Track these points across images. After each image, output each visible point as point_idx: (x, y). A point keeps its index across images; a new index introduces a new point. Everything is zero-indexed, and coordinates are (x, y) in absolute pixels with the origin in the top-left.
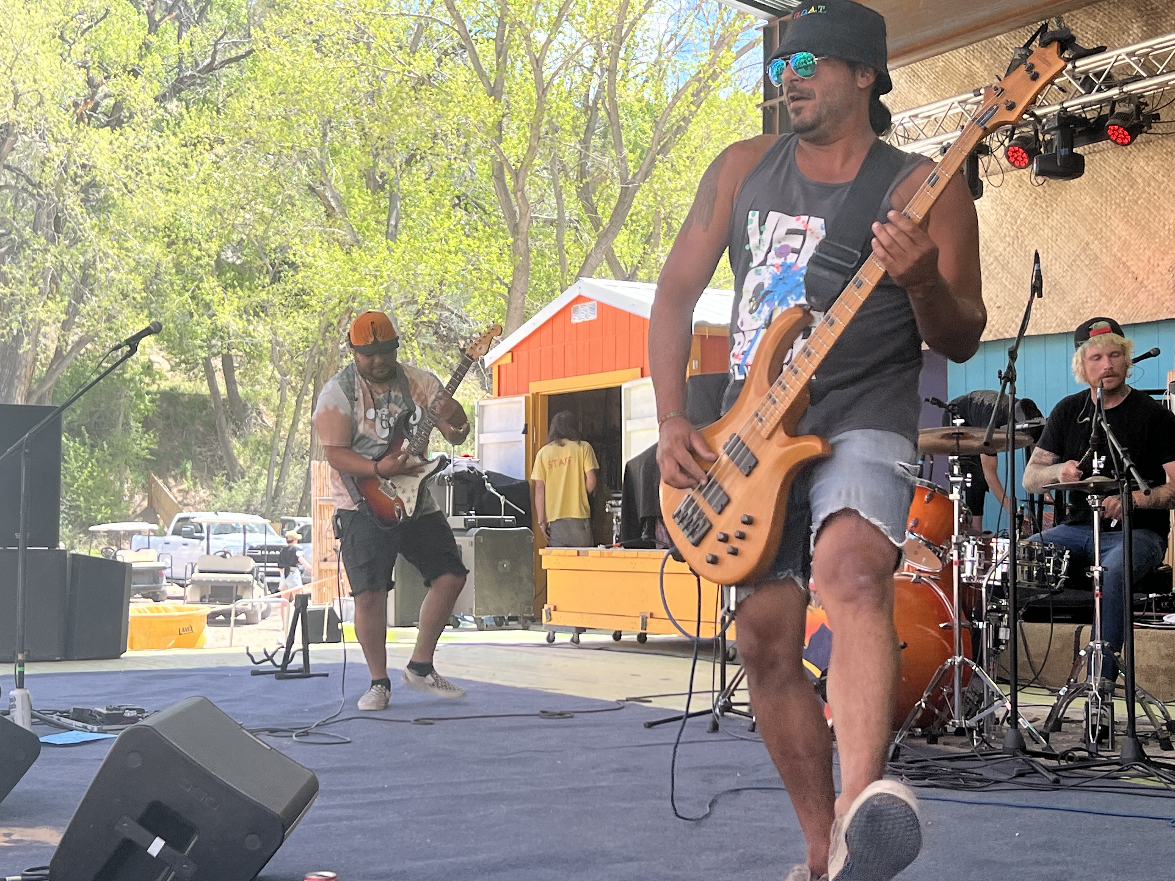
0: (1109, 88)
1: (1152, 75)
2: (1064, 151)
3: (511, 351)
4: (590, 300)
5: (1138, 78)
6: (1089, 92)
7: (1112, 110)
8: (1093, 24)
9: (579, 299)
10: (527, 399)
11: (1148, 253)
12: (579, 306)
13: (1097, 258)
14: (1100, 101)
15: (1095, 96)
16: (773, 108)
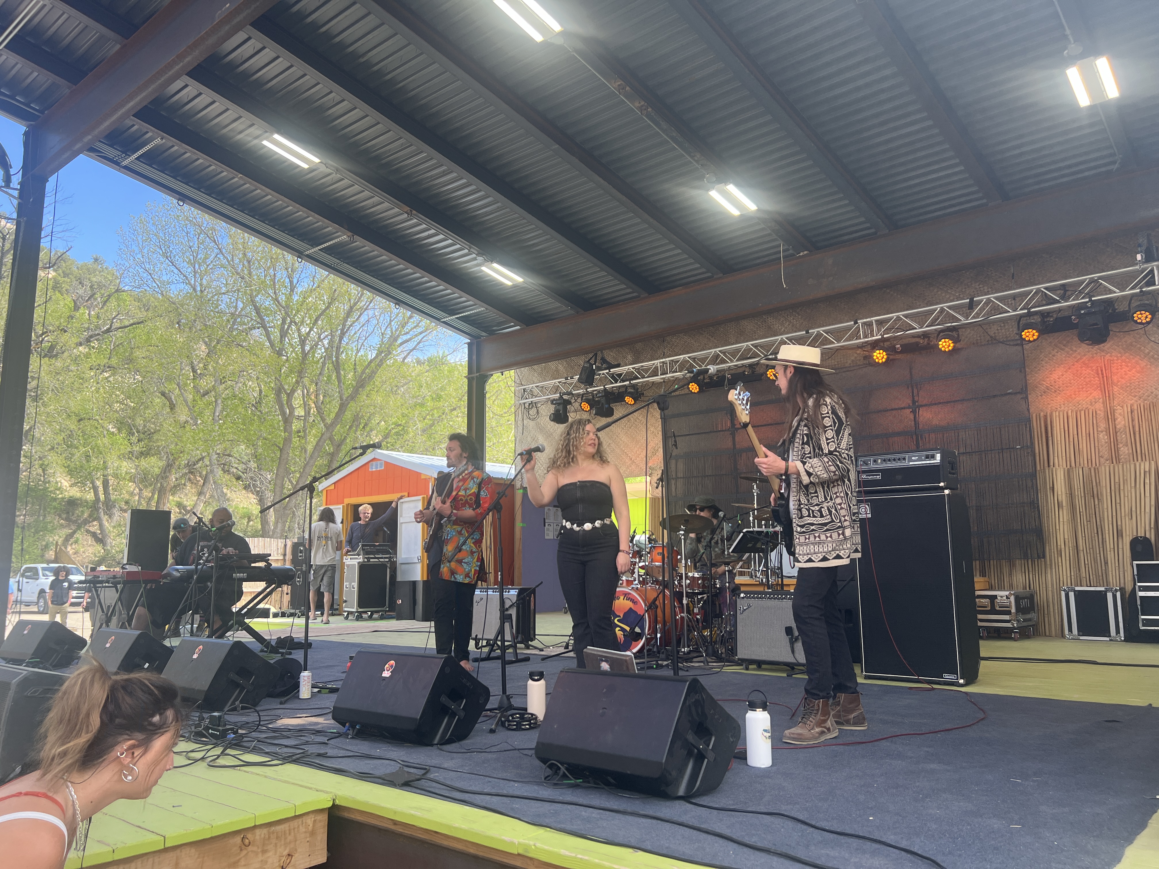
0: (624, 381)
1: (643, 377)
2: (607, 406)
3: (334, 483)
4: (380, 460)
5: (638, 378)
6: (616, 382)
7: (626, 390)
8: (611, 354)
9: (374, 459)
10: (343, 506)
11: (636, 449)
12: (374, 463)
13: (614, 450)
14: (620, 387)
15: (618, 384)
16: (473, 378)
